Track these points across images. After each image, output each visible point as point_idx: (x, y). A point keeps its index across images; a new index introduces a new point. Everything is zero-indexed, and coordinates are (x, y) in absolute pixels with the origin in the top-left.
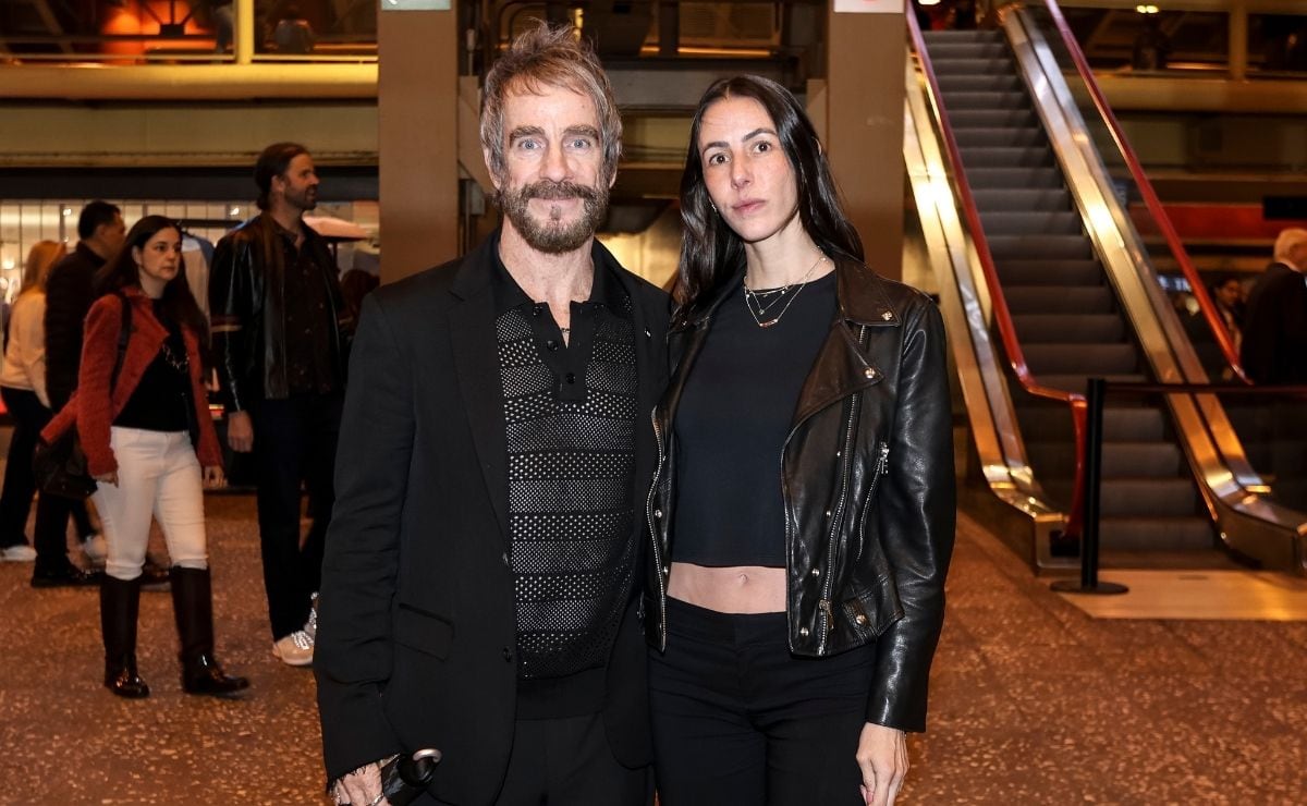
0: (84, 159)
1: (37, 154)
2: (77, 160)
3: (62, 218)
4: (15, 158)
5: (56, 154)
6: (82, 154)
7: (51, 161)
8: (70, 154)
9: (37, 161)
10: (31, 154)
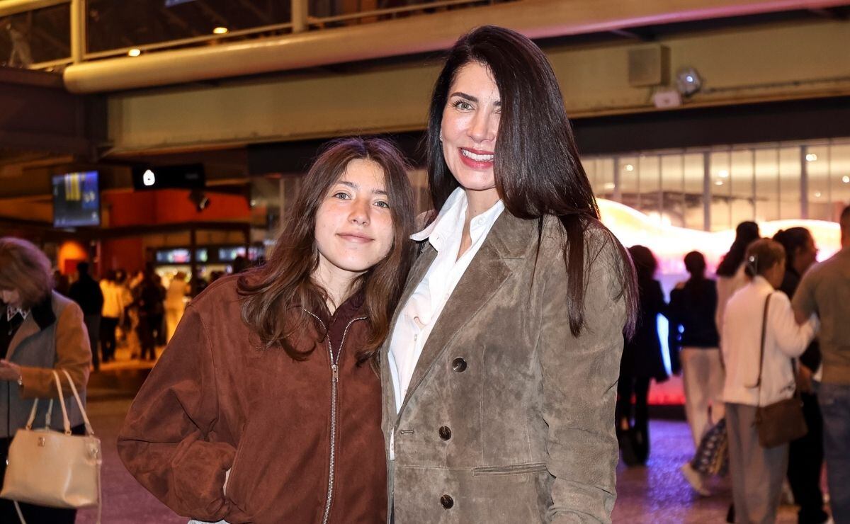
0: (832, 85)
1: (773, 85)
2: (822, 90)
3: (804, 163)
4: (748, 92)
5: (796, 83)
6: (827, 80)
7: (790, 92)
8: (811, 82)
9: (773, 94)
10: (767, 86)
